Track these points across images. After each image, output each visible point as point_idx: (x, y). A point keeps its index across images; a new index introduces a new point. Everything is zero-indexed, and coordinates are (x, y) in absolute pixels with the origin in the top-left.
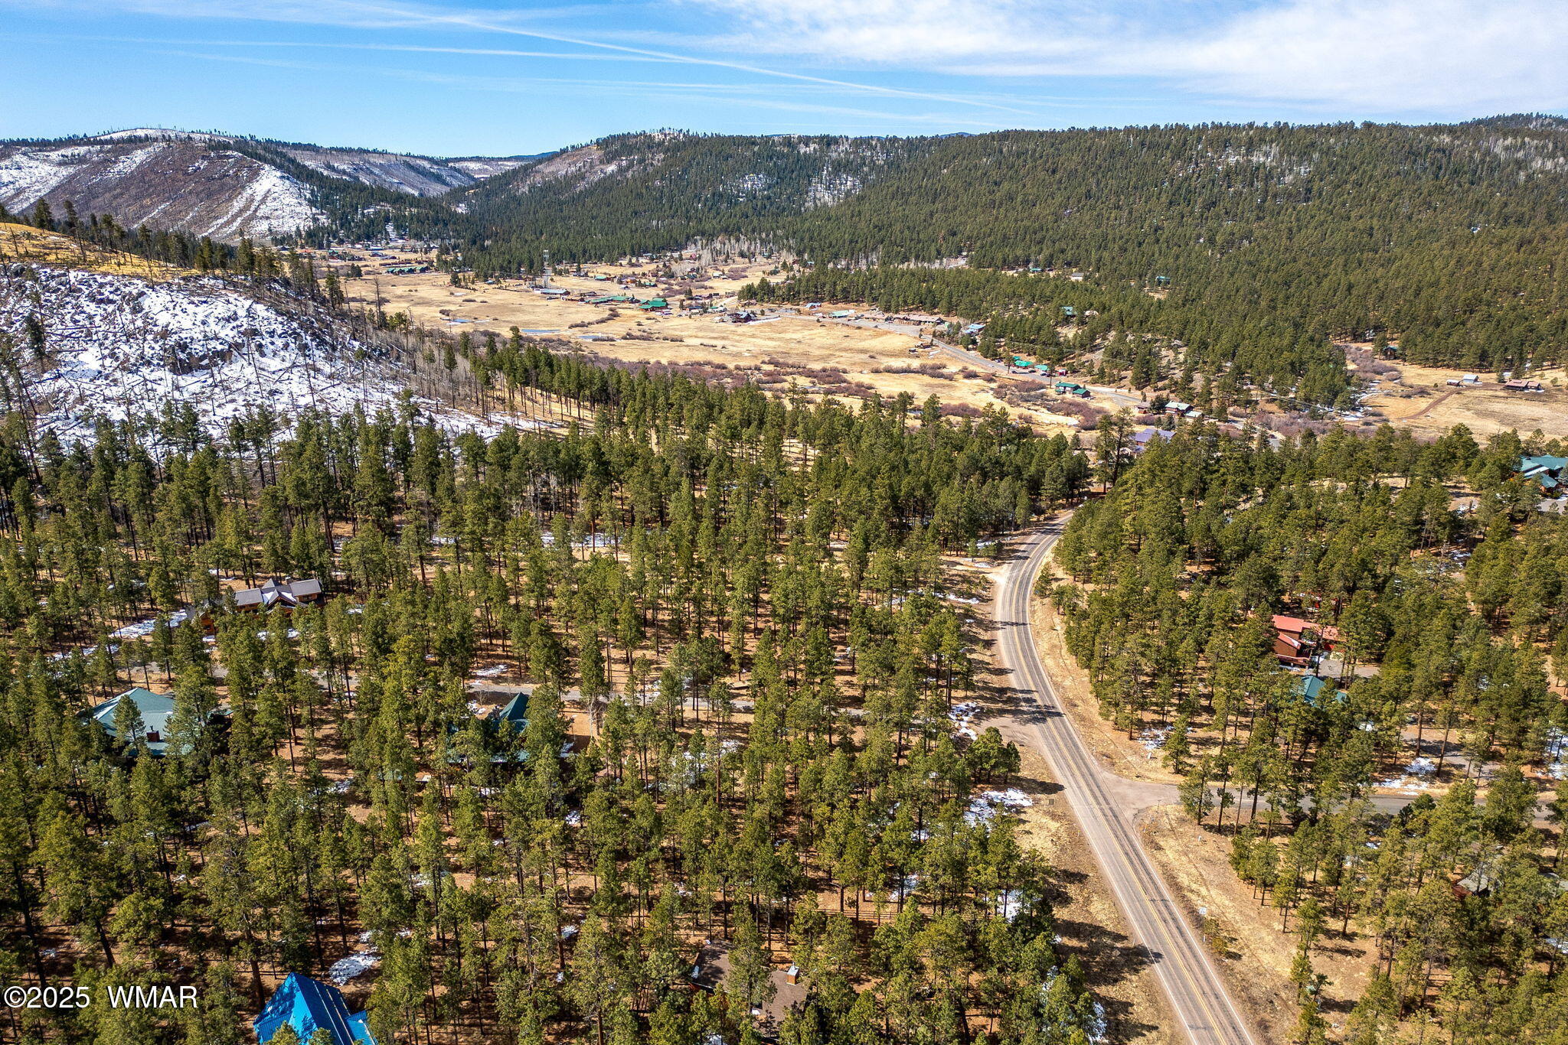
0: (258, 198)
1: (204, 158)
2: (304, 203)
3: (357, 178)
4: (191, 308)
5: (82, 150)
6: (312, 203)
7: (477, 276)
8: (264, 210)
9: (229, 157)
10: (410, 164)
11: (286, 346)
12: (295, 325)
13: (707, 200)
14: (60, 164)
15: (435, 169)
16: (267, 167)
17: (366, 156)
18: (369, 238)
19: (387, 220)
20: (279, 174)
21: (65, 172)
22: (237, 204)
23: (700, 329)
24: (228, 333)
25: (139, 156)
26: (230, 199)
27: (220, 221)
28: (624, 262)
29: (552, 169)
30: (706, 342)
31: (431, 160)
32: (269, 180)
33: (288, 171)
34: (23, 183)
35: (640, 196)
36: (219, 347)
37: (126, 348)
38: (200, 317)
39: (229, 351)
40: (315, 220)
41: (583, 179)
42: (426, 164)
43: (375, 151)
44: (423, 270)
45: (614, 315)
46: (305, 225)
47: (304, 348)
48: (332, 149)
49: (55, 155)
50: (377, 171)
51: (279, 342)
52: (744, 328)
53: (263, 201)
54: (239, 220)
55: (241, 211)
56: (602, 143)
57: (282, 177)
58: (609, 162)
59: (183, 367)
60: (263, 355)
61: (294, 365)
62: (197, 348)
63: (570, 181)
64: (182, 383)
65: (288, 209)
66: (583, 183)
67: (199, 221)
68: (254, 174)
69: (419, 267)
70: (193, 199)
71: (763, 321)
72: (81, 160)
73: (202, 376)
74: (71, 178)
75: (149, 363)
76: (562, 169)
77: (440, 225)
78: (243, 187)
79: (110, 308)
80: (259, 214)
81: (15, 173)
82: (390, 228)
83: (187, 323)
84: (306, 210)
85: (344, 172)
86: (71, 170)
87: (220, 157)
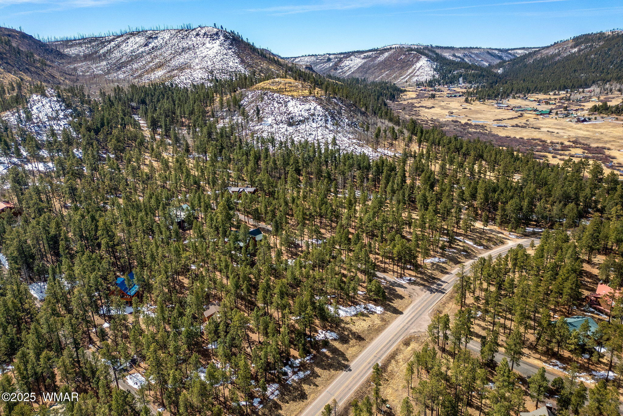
0: (417, 69)
1: (404, 54)
2: (432, 70)
3: (463, 60)
4: (299, 106)
5: (371, 53)
6: (435, 70)
7: (477, 98)
8: (418, 73)
9: (411, 54)
10: (489, 52)
11: (321, 120)
12: (327, 113)
13: (617, 63)
14: (363, 58)
15: (500, 54)
16: (423, 57)
17: (471, 50)
18: (451, 83)
19: (461, 76)
20: (426, 59)
21: (364, 61)
22: (410, 71)
23: (555, 124)
24: (306, 114)
25: (386, 54)
26: (408, 69)
27: (402, 77)
28: (551, 93)
29: (546, 52)
30: (550, 130)
31: (500, 50)
32: (423, 62)
33: (431, 58)
34: (351, 65)
35: (580, 62)
36: (302, 119)
37: (279, 117)
38: (300, 109)
39: (304, 121)
40: (434, 76)
41: (559, 55)
42: (497, 52)
43: (476, 48)
44: (460, 96)
45: (521, 116)
46: (429, 78)
47: (326, 121)
48: (460, 48)
49: (362, 56)
50: (473, 56)
51: (320, 118)
52: (580, 125)
53: (418, 70)
54: (408, 77)
55: (410, 74)
56: (576, 39)
57: (427, 61)
58: (575, 47)
59: (290, 125)
60: (313, 122)
61: (321, 126)
62: (296, 119)
63: (554, 56)
64: (288, 129)
65: (426, 72)
66: (559, 58)
67: (396, 78)
68: (418, 59)
69: (458, 95)
70: (396, 70)
71: (593, 122)
72: (370, 57)
73: (294, 127)
74: (365, 63)
75: (282, 122)
76: (551, 52)
77: (481, 78)
78: (413, 65)
79: (280, 105)
80: (416, 74)
81: (350, 62)
82: (461, 79)
83: (296, 111)
84: (432, 73)
85: (459, 57)
86: (365, 60)
87: (409, 54)
